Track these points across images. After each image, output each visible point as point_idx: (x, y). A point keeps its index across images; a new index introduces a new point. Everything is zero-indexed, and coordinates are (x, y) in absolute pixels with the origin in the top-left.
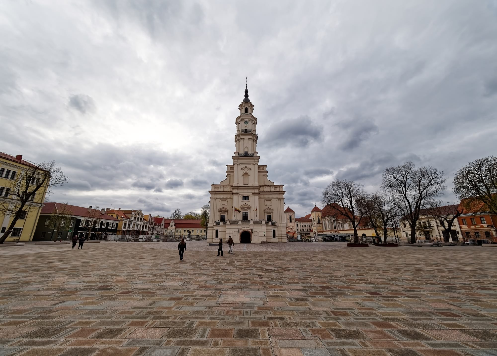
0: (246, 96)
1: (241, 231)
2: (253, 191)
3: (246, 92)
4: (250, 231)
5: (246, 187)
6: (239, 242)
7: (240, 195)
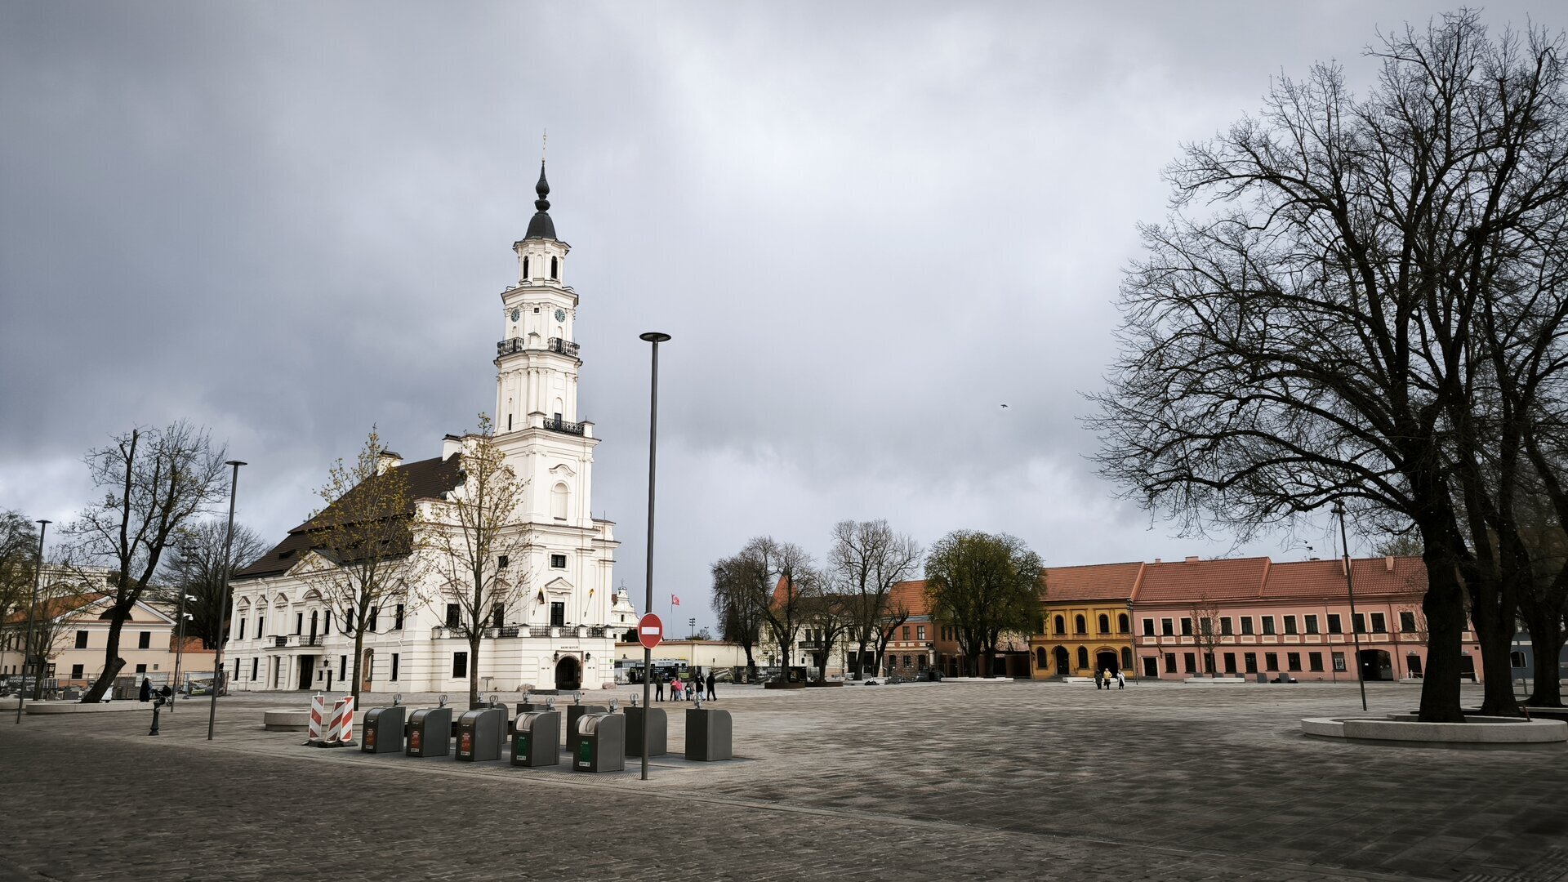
0: (542, 205)
1: (561, 655)
2: (578, 543)
3: (543, 189)
4: (578, 656)
5: (559, 526)
6: (553, 686)
7: (546, 552)
